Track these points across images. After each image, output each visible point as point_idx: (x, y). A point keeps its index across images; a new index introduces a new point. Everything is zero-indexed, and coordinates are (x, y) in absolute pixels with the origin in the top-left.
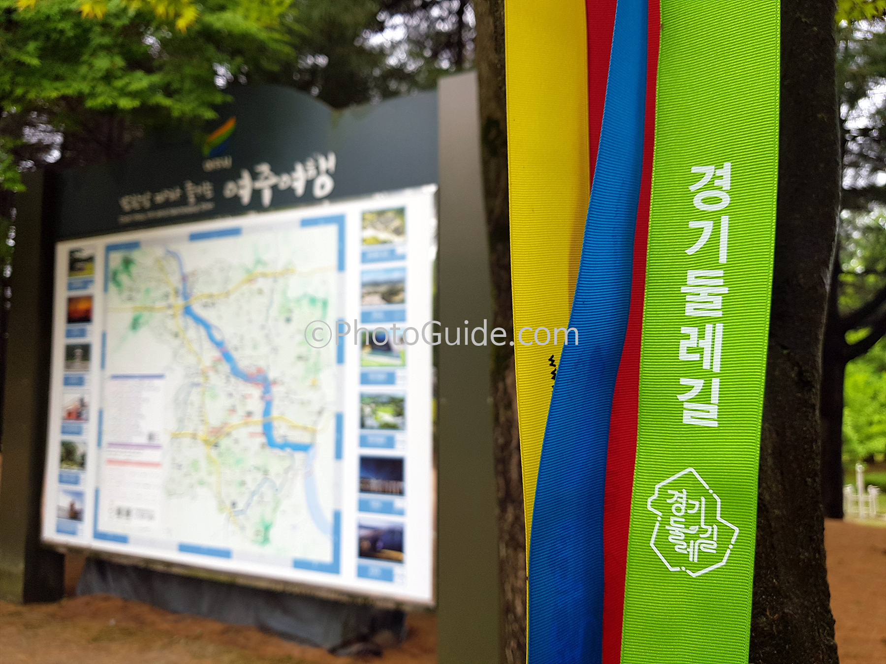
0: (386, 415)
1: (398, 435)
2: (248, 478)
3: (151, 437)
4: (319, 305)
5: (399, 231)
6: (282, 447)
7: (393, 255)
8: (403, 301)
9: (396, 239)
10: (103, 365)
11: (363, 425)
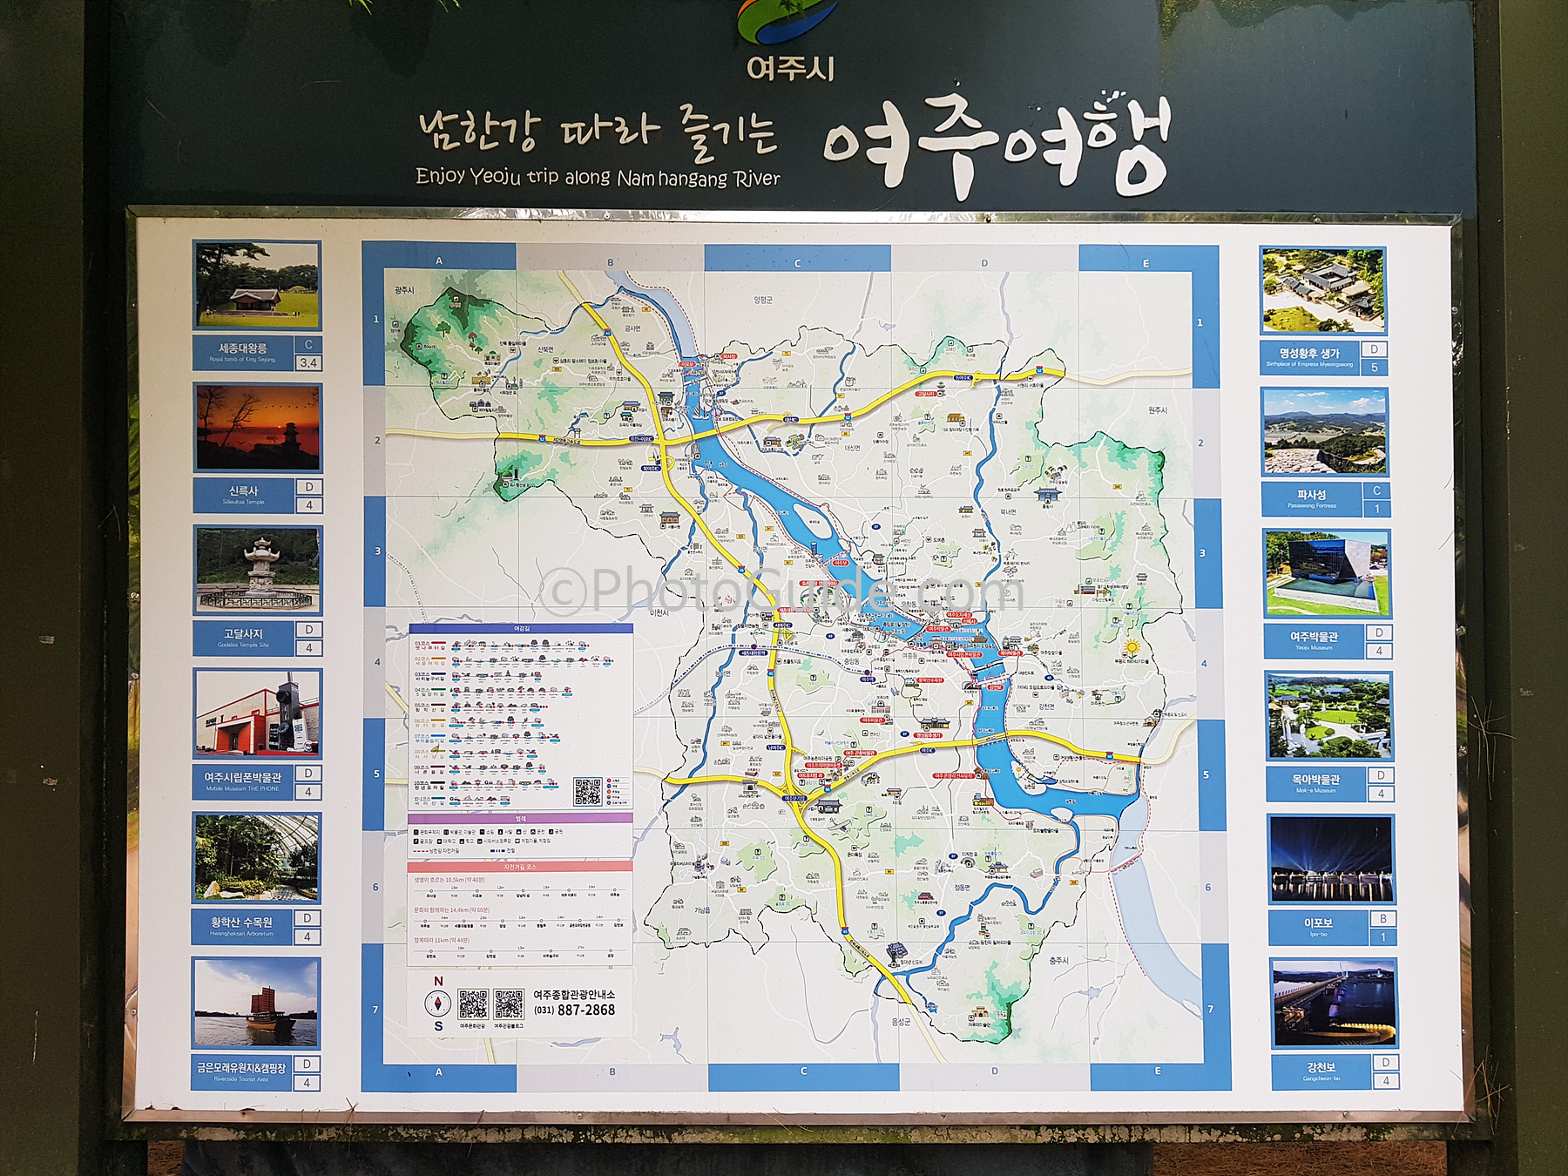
0: (1341, 724)
1: (1374, 771)
2: (940, 886)
3: (586, 791)
4: (1144, 462)
5: (1368, 305)
6: (1043, 805)
7: (1351, 360)
8: (1381, 467)
9: (1358, 323)
10: (375, 593)
11: (1276, 749)
